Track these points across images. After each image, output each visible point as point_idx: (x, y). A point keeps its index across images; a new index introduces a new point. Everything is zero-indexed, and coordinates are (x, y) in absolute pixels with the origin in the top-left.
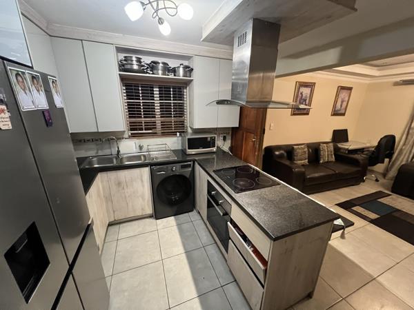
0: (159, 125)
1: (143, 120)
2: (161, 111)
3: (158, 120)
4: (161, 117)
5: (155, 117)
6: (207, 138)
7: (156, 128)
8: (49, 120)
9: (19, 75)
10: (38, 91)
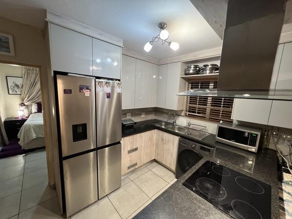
0: (208, 111)
1: (197, 106)
2: (212, 101)
3: (209, 107)
4: (212, 106)
5: (206, 105)
6: (244, 133)
7: (205, 113)
8: (109, 96)
9: (100, 82)
10: (107, 87)
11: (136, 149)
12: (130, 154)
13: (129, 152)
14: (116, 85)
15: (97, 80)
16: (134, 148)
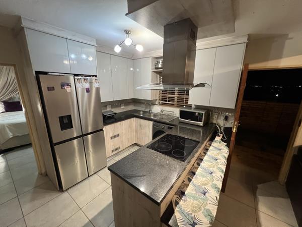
0: (176, 99)
1: (168, 95)
3: (176, 96)
4: (178, 94)
5: (174, 94)
6: (195, 113)
7: (174, 101)
8: (88, 91)
9: (78, 79)
10: (86, 83)
11: (118, 135)
12: (113, 140)
13: (112, 138)
14: (94, 81)
15: (75, 77)
16: (116, 134)
